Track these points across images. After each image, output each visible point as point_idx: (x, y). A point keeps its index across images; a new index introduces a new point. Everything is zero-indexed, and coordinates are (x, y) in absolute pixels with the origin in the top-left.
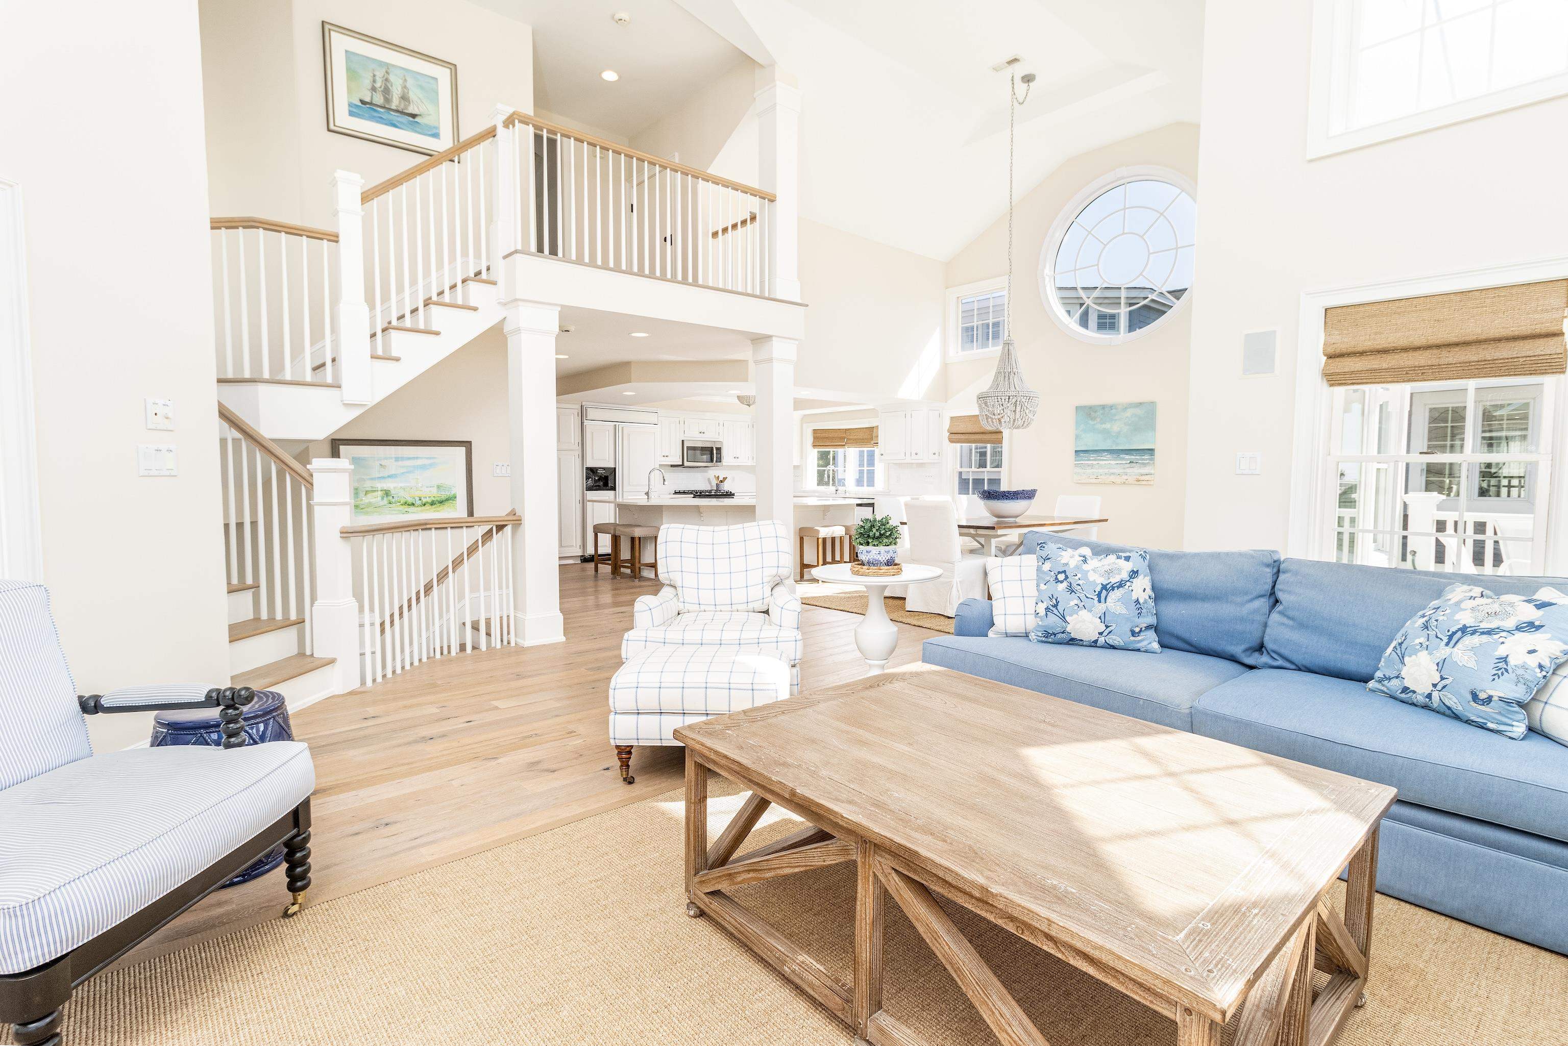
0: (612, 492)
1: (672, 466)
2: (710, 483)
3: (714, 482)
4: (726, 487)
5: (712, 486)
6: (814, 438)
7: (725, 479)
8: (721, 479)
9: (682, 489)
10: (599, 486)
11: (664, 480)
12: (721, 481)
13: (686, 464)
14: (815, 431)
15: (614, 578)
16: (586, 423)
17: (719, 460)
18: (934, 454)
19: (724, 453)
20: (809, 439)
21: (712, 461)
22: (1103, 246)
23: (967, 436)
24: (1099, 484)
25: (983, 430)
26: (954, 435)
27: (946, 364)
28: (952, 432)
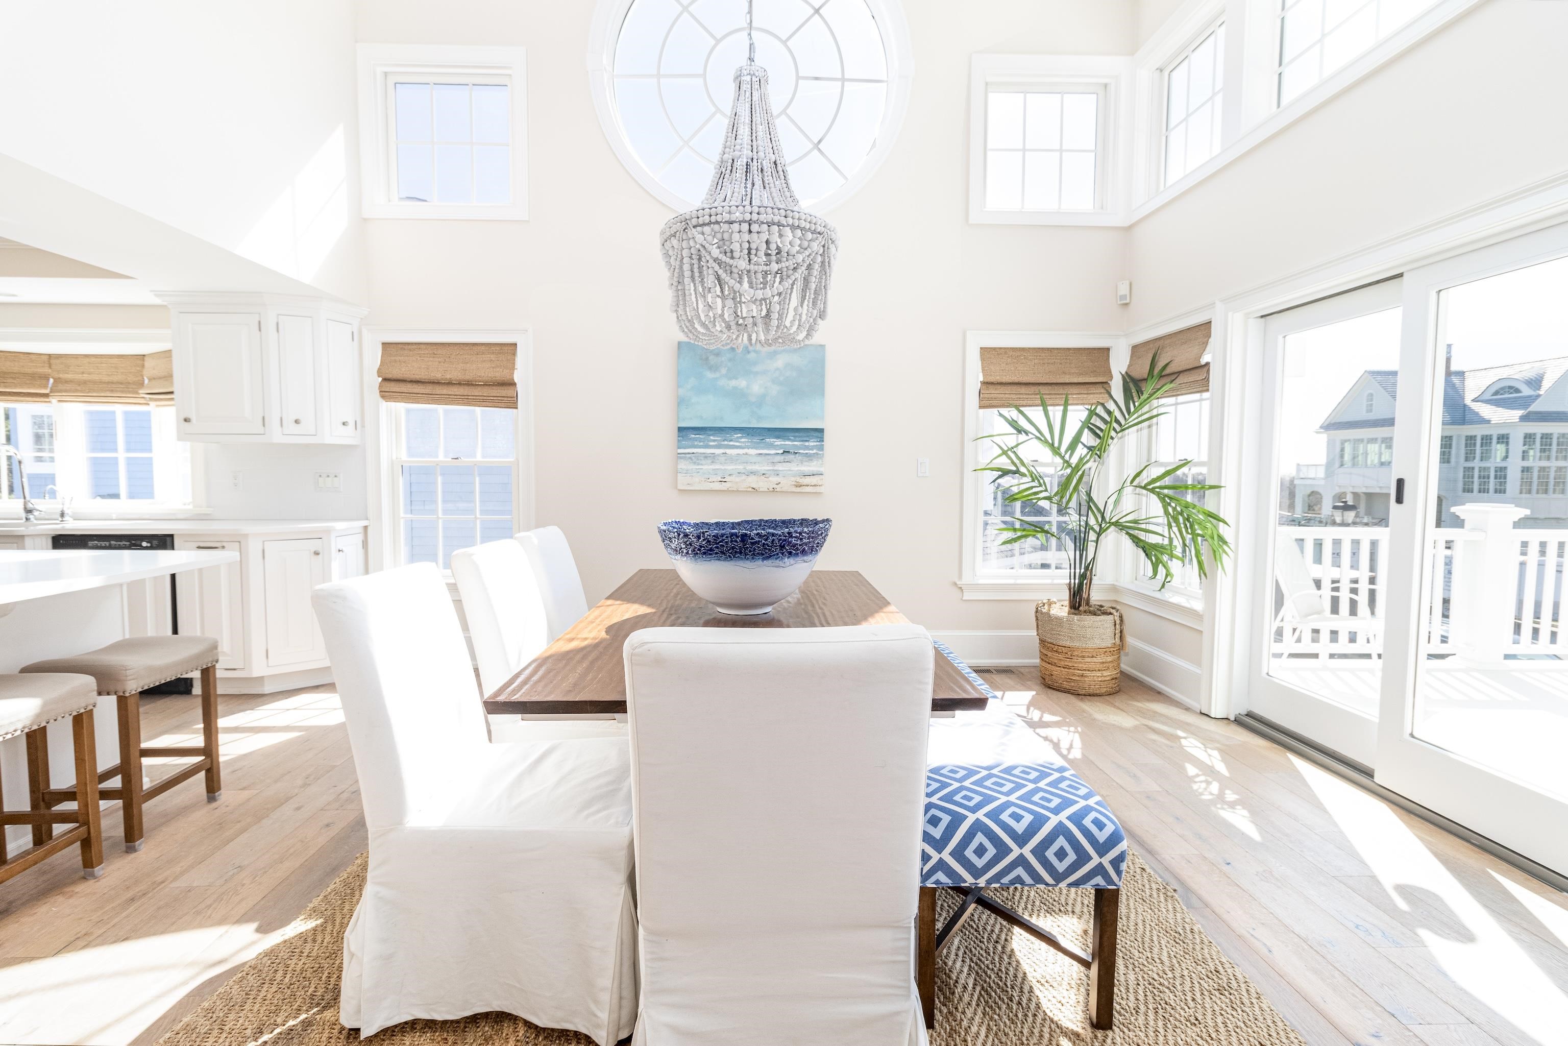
18: (343, 424)
22: (713, 42)
23: (428, 389)
24: (728, 491)
25: (468, 377)
26: (393, 384)
27: (365, 220)
28: (389, 376)
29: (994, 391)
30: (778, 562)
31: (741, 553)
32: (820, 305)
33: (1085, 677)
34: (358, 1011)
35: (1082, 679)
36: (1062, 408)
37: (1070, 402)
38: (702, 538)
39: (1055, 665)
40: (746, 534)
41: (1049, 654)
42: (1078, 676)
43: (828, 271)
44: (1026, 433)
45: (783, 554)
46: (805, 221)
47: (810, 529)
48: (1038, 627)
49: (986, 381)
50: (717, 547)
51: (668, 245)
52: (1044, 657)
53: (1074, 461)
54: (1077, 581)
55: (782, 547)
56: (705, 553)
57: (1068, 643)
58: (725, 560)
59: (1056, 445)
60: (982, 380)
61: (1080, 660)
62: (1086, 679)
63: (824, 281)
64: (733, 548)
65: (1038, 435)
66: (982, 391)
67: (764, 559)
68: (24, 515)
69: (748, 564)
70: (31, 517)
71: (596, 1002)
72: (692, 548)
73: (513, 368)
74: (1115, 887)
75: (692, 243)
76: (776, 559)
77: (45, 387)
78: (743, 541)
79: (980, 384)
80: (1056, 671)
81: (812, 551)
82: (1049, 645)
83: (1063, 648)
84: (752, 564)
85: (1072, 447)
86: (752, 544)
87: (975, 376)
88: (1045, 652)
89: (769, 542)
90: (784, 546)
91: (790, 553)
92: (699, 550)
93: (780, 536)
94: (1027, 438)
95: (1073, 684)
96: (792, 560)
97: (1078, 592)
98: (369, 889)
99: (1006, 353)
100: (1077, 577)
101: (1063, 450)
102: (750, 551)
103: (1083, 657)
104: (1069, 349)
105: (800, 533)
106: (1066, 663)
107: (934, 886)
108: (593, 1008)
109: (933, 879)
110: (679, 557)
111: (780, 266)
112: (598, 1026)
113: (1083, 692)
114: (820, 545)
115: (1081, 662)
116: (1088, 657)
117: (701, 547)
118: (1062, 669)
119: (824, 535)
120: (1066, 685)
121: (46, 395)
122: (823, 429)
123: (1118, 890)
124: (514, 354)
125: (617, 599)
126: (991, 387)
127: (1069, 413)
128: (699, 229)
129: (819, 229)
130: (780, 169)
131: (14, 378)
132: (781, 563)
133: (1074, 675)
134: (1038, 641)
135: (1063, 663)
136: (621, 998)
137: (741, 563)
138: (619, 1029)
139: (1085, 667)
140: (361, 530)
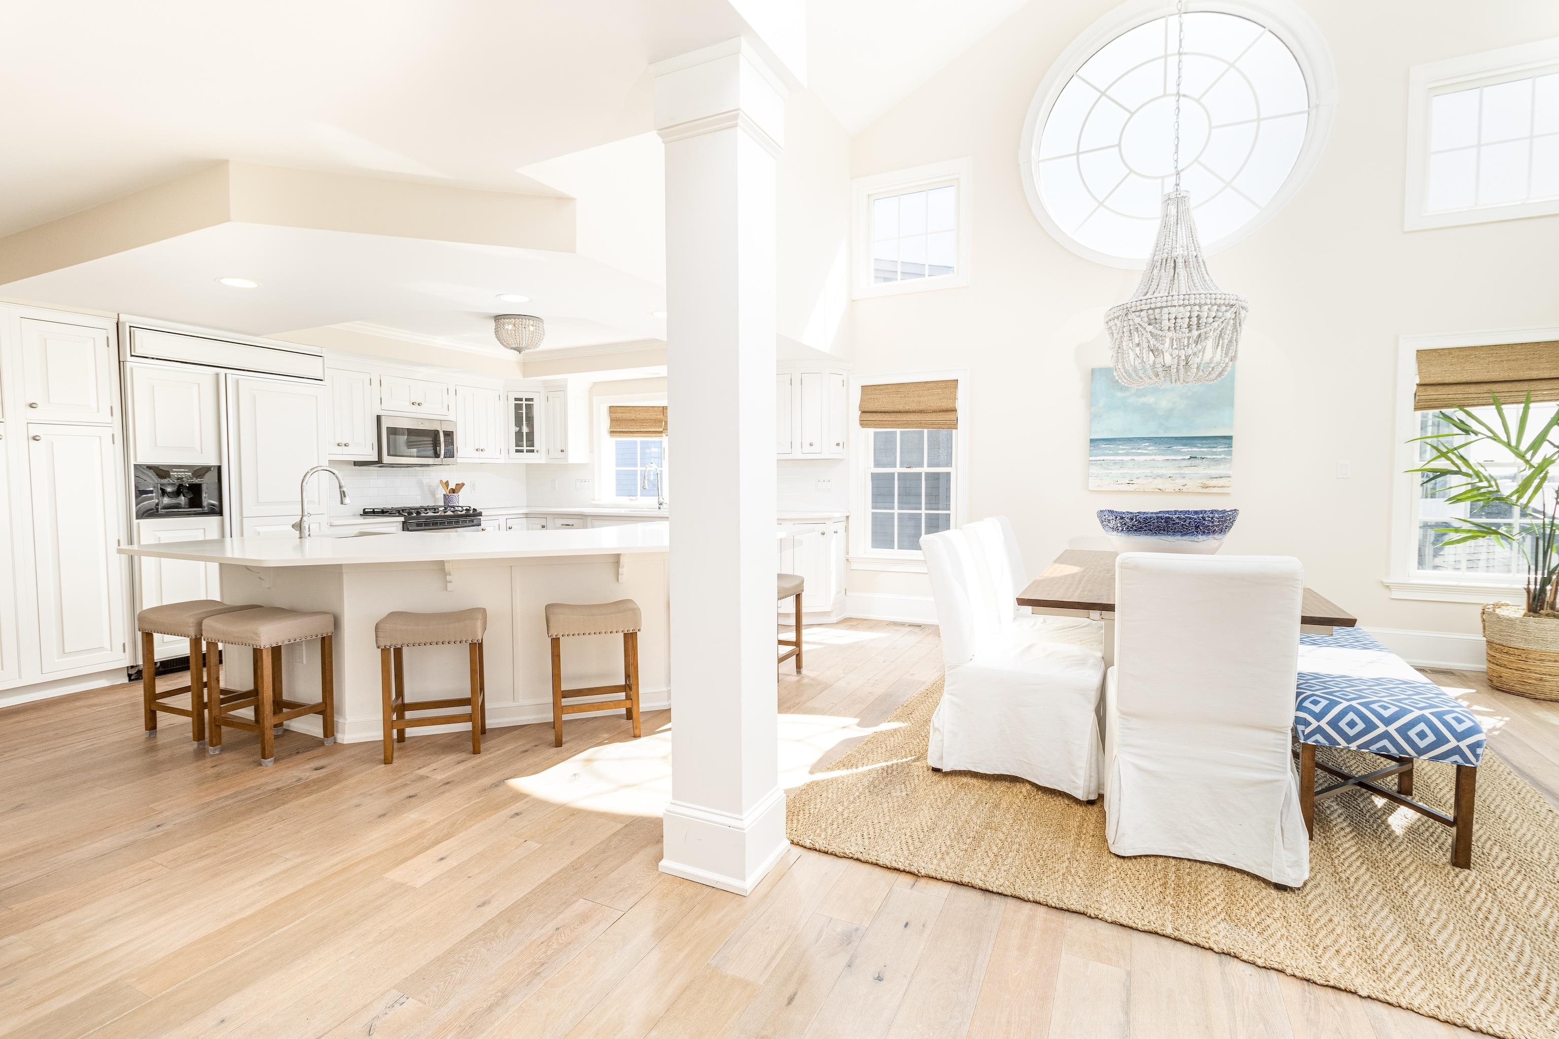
0: (214, 520)
1: (356, 463)
2: (433, 494)
3: (441, 492)
4: (464, 500)
5: (435, 500)
6: (612, 420)
7: (460, 486)
8: (452, 486)
9: (379, 505)
10: (178, 506)
11: (343, 494)
12: (453, 491)
13: (386, 459)
14: (612, 409)
15: (200, 754)
16: (131, 362)
17: (450, 454)
18: (838, 445)
19: (459, 441)
20: (605, 422)
21: (437, 455)
23: (893, 417)
24: (1135, 492)
25: (921, 408)
26: (869, 415)
27: (853, 301)
28: (866, 410)
29: (1432, 393)
30: (1193, 538)
31: (1164, 530)
32: (1231, 354)
33: (1546, 681)
34: (941, 758)
35: (1541, 683)
36: (1522, 405)
37: (1532, 399)
38: (1135, 520)
39: (1505, 666)
40: (1169, 518)
41: (1498, 655)
42: (1536, 679)
43: (1239, 329)
44: (1476, 433)
45: (1197, 532)
46: (1220, 299)
47: (1221, 515)
48: (1484, 628)
49: (1423, 382)
50: (1146, 526)
51: (1112, 323)
52: (1491, 659)
53: (1537, 460)
54: (1538, 587)
55: (1197, 527)
56: (1136, 530)
57: (1522, 646)
58: (1152, 535)
59: (1513, 443)
60: (1418, 382)
61: (1538, 663)
62: (1546, 683)
63: (1235, 336)
64: (1158, 527)
65: (1491, 435)
66: (1417, 394)
67: (1182, 535)
68: (657, 506)
69: (1170, 538)
70: (661, 507)
71: (1075, 774)
72: (1127, 526)
73: (955, 399)
74: (1473, 766)
75: (1131, 322)
76: (1192, 535)
77: (661, 427)
78: (1166, 522)
79: (1415, 387)
80: (1505, 673)
81: (1222, 531)
82: (1497, 646)
83: (1516, 651)
84: (1172, 538)
85: (1535, 446)
86: (1174, 524)
87: (1410, 378)
88: (1493, 654)
89: (1187, 523)
90: (1198, 527)
91: (1204, 532)
92: (1131, 528)
93: (1196, 519)
94: (1477, 438)
95: (1528, 687)
96: (1204, 537)
97: (1540, 595)
98: (946, 697)
99: (1450, 353)
100: (1538, 583)
101: (1523, 447)
102: (1172, 529)
103: (1542, 660)
104: (1538, 343)
105: (1212, 518)
106: (1520, 666)
107: (1314, 744)
108: (1073, 778)
109: (1313, 738)
110: (1115, 533)
111: (1199, 332)
112: (1077, 788)
113: (1543, 696)
114: (1228, 528)
115: (1540, 667)
116: (1550, 661)
117: (1133, 526)
118: (1514, 671)
119: (1232, 520)
120: (1518, 687)
121: (661, 432)
122: (1232, 436)
123: (1475, 768)
124: (956, 387)
125: (1062, 563)
126: (1429, 388)
127: (1530, 411)
128: (1137, 314)
129: (1232, 302)
130: (1200, 260)
131: (647, 423)
132: (1196, 539)
133: (1530, 678)
134: (1485, 643)
135: (1515, 665)
136: (1091, 776)
137: (1164, 537)
138: (1089, 793)
139: (1544, 671)
140: (845, 519)
